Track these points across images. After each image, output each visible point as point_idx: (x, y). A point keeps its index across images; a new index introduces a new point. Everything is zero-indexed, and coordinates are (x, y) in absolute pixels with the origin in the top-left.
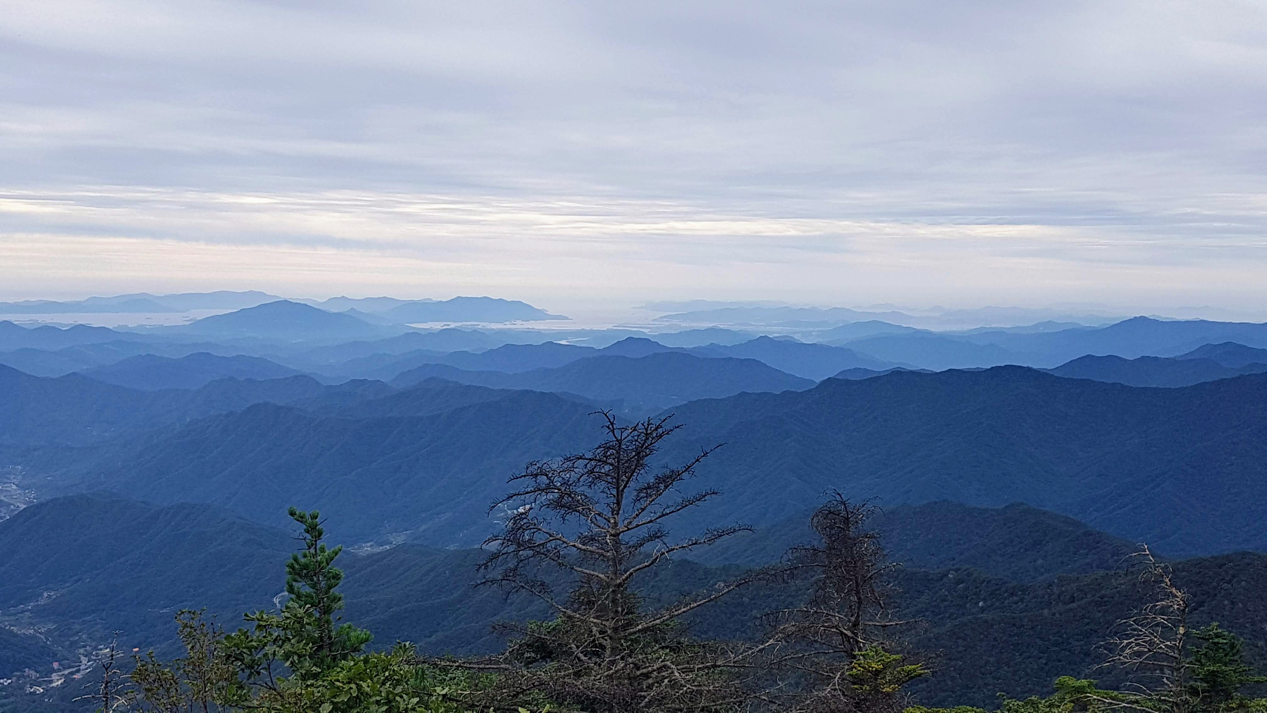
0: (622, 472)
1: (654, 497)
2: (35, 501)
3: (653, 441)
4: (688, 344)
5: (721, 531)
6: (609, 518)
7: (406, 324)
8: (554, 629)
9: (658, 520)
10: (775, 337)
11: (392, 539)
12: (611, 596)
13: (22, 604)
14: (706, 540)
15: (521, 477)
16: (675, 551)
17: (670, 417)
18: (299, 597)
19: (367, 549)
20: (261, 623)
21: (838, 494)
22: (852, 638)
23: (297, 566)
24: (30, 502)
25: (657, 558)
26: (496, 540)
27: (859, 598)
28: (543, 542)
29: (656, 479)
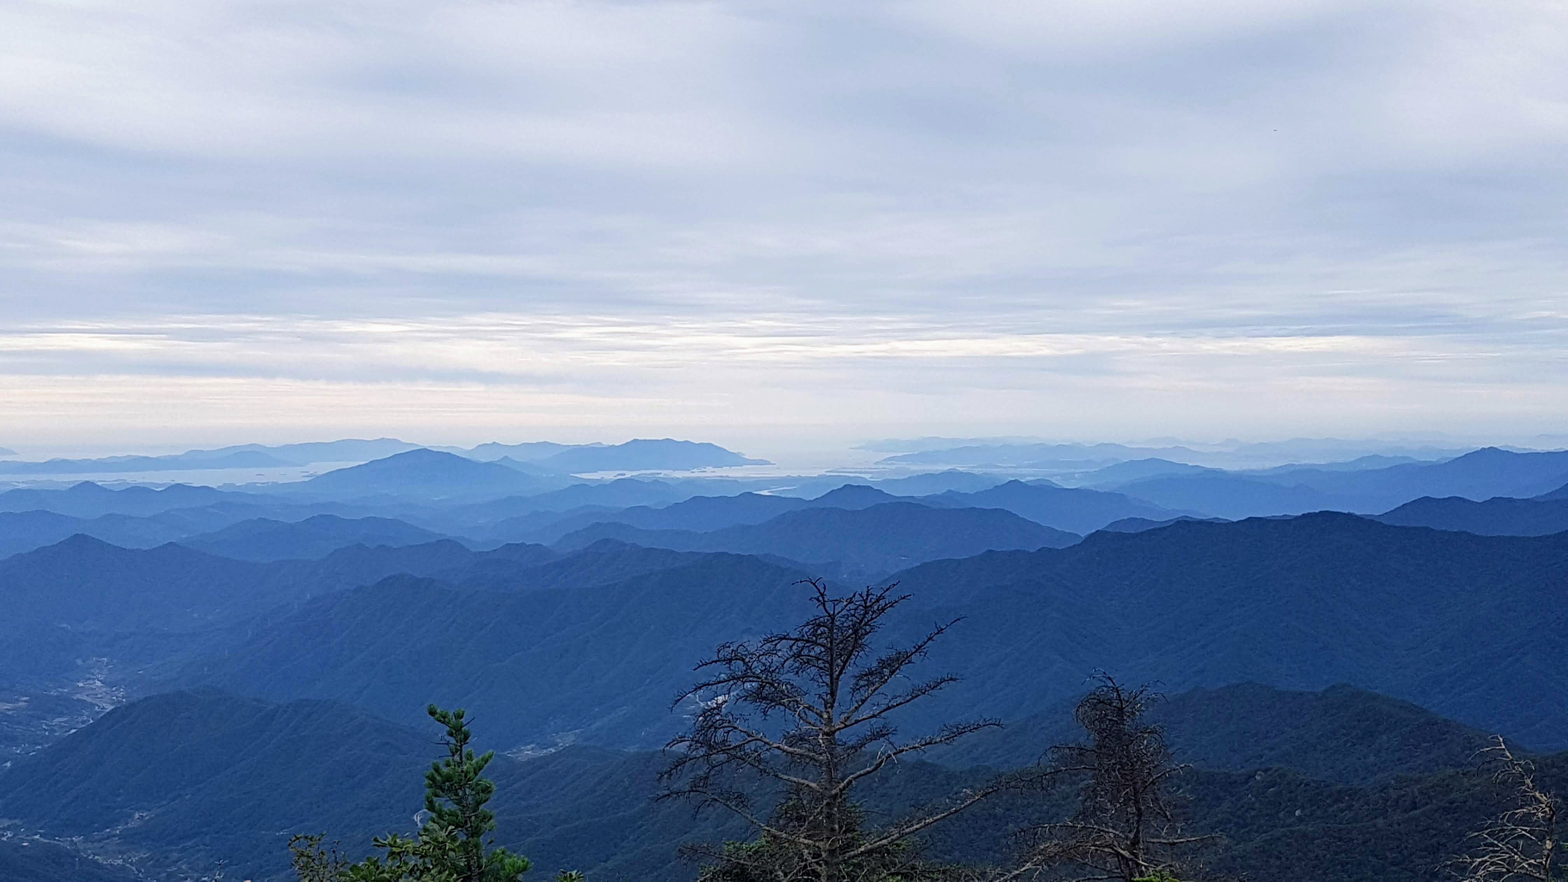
0: (837, 655)
1: (877, 685)
2: (124, 700)
3: (874, 616)
4: (919, 492)
5: (962, 727)
6: (821, 711)
7: (572, 475)
8: (756, 852)
9: (883, 714)
10: (1028, 482)
11: (558, 740)
12: (824, 810)
13: (108, 828)
14: (943, 739)
15: (711, 663)
16: (904, 753)
17: (894, 585)
18: (440, 816)
19: (528, 752)
20: (394, 849)
21: (1109, 678)
22: (1131, 860)
23: (438, 778)
24: (120, 702)
25: (882, 762)
26: (682, 741)
27: (1139, 809)
28: (740, 743)
29: (879, 663)
